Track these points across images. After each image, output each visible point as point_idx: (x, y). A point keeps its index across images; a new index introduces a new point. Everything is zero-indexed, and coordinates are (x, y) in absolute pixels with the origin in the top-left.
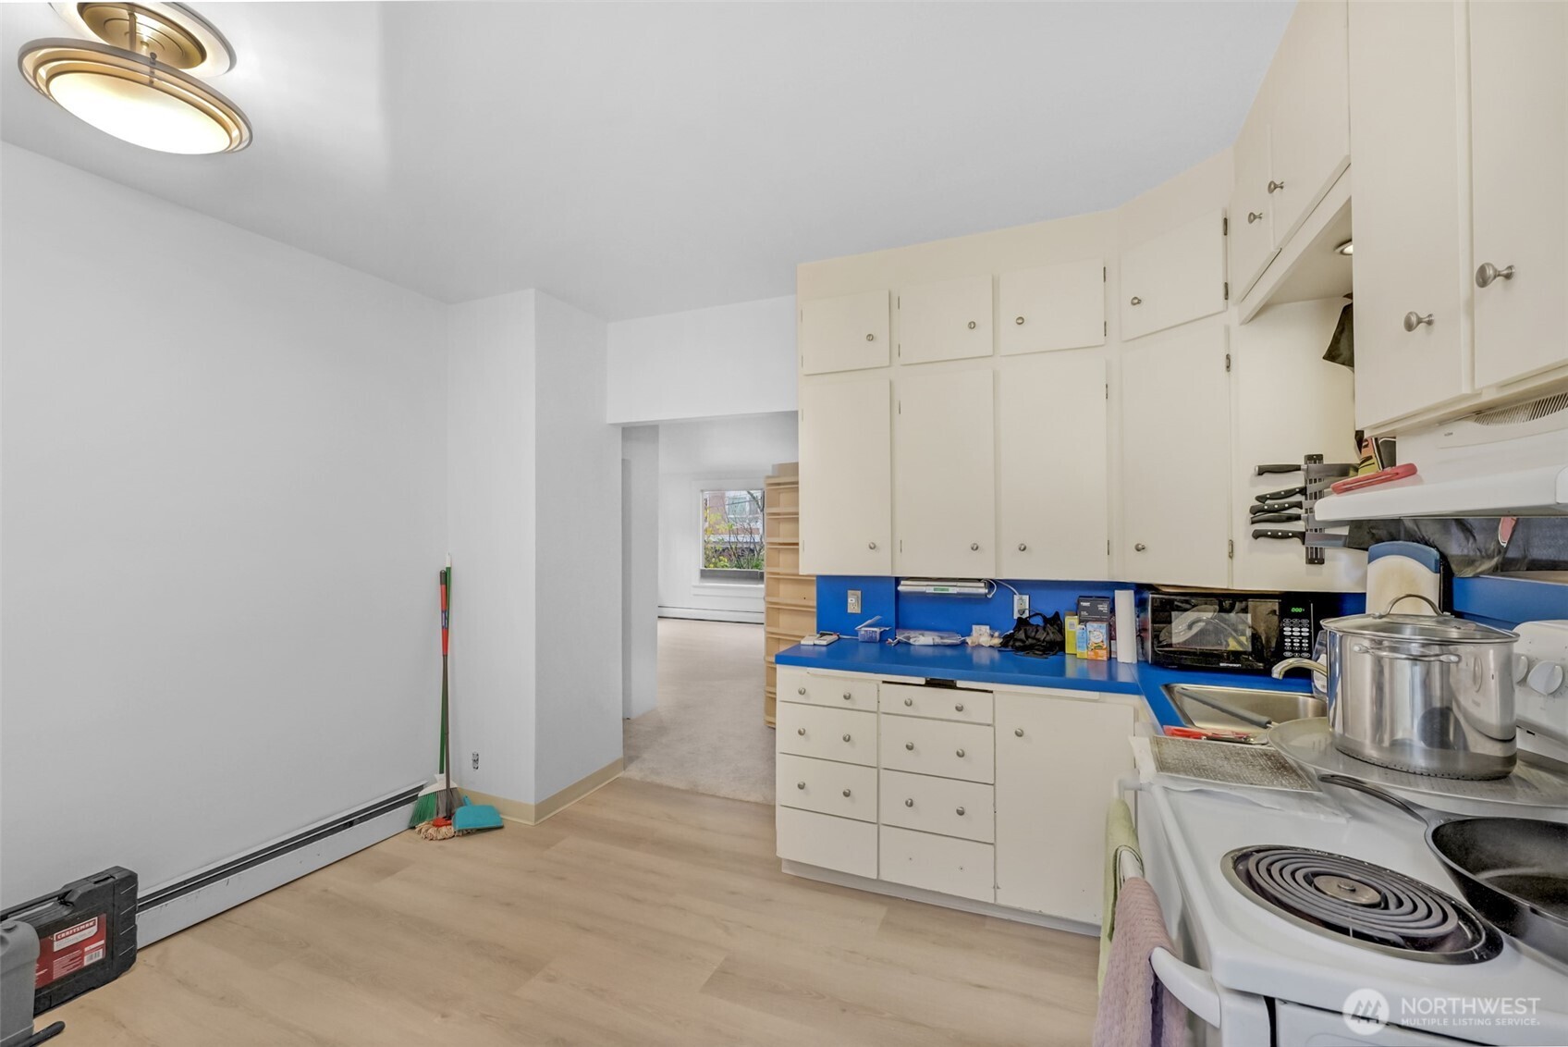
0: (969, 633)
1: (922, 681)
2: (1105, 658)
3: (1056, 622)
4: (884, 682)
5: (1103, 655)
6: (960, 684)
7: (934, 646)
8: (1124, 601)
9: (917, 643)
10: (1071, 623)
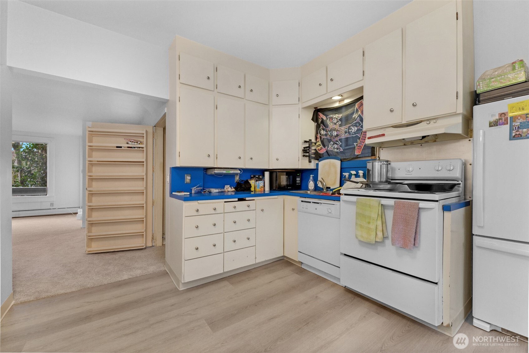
0: (224, 188)
1: (237, 200)
2: (263, 190)
3: (247, 182)
4: (225, 202)
5: (263, 189)
6: (247, 199)
7: (219, 192)
8: (267, 174)
9: (213, 192)
10: (252, 182)
